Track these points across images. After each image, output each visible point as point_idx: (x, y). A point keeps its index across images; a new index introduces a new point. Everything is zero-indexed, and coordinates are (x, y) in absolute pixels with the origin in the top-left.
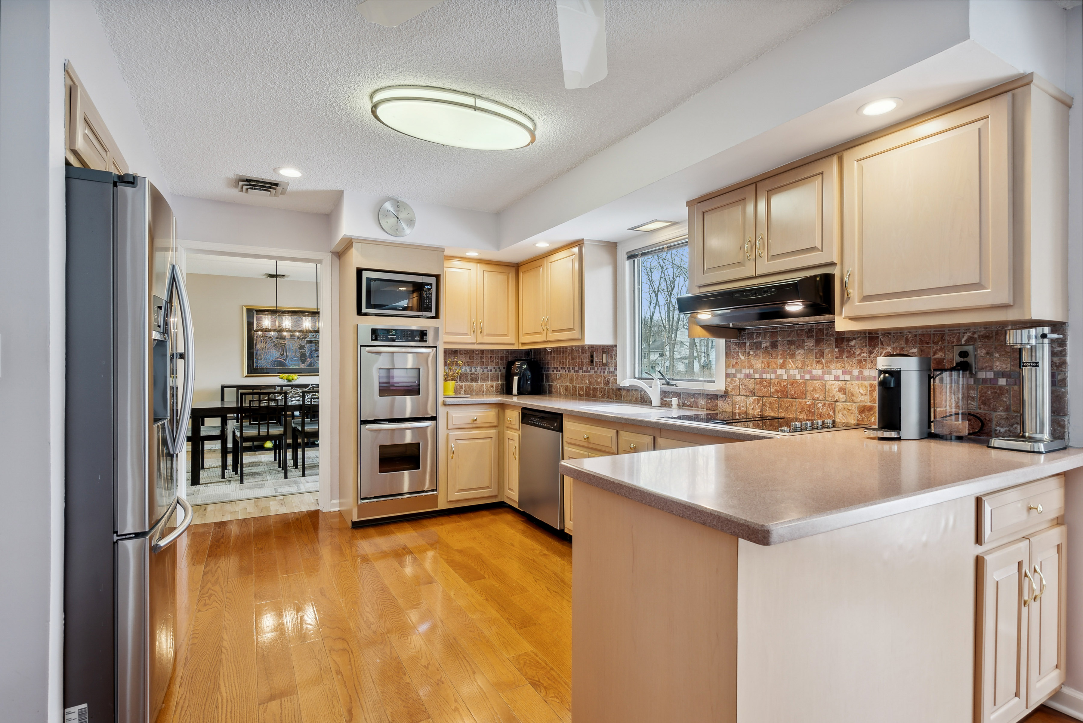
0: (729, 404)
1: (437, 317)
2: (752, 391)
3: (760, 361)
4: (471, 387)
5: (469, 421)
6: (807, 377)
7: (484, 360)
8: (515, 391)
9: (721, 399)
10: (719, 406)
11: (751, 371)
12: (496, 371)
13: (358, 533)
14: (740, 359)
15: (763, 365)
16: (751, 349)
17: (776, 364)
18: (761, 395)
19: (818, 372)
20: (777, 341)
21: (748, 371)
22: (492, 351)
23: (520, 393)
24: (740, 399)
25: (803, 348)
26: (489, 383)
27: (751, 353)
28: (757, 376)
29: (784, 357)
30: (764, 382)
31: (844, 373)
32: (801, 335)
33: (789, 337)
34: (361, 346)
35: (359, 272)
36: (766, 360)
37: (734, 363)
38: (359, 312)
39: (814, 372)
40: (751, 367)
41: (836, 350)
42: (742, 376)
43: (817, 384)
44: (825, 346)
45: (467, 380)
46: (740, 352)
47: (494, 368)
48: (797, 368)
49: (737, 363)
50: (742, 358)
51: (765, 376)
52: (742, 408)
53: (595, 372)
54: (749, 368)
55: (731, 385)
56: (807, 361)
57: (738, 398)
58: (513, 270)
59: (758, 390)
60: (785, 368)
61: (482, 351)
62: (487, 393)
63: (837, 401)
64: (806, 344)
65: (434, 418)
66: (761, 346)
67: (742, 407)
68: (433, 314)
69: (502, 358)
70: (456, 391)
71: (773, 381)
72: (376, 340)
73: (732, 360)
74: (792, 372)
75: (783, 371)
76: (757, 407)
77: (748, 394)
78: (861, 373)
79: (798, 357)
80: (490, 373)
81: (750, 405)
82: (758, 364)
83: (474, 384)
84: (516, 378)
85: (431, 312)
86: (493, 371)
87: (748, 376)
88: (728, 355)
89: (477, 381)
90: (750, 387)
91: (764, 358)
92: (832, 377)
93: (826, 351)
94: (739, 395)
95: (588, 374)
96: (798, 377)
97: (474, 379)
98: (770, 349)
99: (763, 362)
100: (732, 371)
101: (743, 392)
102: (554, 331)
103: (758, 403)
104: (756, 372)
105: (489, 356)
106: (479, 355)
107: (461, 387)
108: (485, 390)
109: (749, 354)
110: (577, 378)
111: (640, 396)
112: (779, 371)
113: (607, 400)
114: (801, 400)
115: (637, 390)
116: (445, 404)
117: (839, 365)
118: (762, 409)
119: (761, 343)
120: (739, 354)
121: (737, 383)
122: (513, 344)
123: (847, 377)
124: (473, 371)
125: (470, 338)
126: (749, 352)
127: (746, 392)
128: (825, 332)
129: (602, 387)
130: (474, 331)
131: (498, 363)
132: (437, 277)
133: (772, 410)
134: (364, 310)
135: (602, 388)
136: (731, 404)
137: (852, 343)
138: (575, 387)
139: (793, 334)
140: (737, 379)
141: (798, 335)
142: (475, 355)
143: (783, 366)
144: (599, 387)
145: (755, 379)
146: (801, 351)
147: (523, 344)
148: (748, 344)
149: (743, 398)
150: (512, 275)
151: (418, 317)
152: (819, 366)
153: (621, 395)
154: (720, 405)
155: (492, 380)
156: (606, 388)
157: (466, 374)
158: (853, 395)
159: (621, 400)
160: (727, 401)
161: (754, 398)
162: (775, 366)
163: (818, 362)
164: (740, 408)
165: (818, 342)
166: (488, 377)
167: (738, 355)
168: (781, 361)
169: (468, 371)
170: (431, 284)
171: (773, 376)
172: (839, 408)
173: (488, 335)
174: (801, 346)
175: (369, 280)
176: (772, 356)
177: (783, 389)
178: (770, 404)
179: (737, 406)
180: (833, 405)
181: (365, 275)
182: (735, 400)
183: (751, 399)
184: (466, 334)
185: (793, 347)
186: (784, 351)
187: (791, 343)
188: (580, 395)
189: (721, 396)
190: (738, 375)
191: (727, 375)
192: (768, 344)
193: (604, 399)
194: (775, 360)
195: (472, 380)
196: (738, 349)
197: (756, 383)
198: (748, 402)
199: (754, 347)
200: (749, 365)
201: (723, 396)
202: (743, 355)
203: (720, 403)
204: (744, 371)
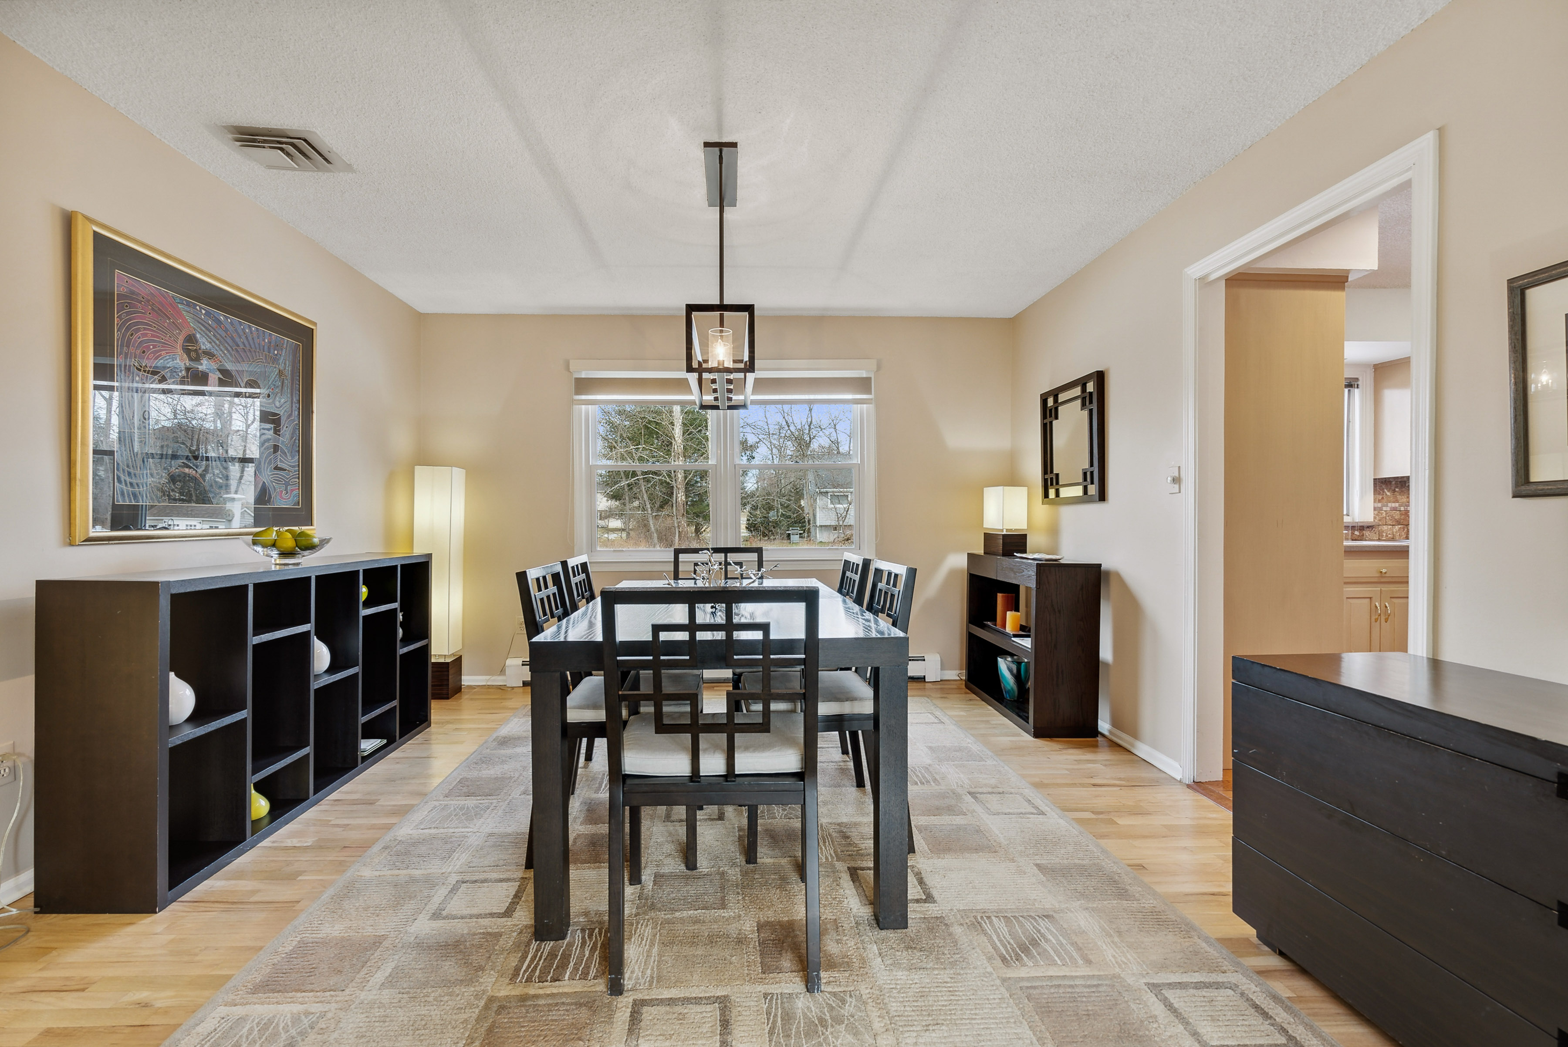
2: (1398, 521)
9: (1368, 529)
11: (1397, 505)
14: (1386, 494)
16: (1397, 487)
21: (1394, 505)
27: (1397, 490)
28: (1402, 509)
40: (1397, 501)
42: (1388, 509)
49: (1383, 498)
50: (1388, 494)
52: (1389, 536)
55: (1378, 517)
57: (1385, 527)
59: (1404, 519)
67: (1389, 534)
73: (1378, 496)
76: (1403, 534)
77: (1394, 524)
81: (1396, 532)
82: (1403, 499)
87: (1395, 509)
88: (1375, 490)
90: (1396, 518)
94: (1386, 525)
100: (1379, 505)
103: (1404, 530)
104: (1400, 506)
109: (1394, 491)
118: (1407, 535)
121: (1384, 515)
126: (1395, 490)
136: (1377, 533)
140: (1383, 511)
145: (1400, 511)
148: (1394, 483)
149: (1390, 527)
160: (1374, 531)
161: (1400, 526)
164: (1387, 536)
167: (1384, 492)
179: (1385, 534)
182: (1381, 529)
189: (1368, 527)
190: (1384, 509)
191: (1375, 509)
196: (1384, 486)
197: (1401, 514)
198: (1394, 530)
199: (1399, 485)
200: (1394, 500)
201: (1370, 526)
202: (1389, 491)
203: (1367, 533)
204: (1389, 504)
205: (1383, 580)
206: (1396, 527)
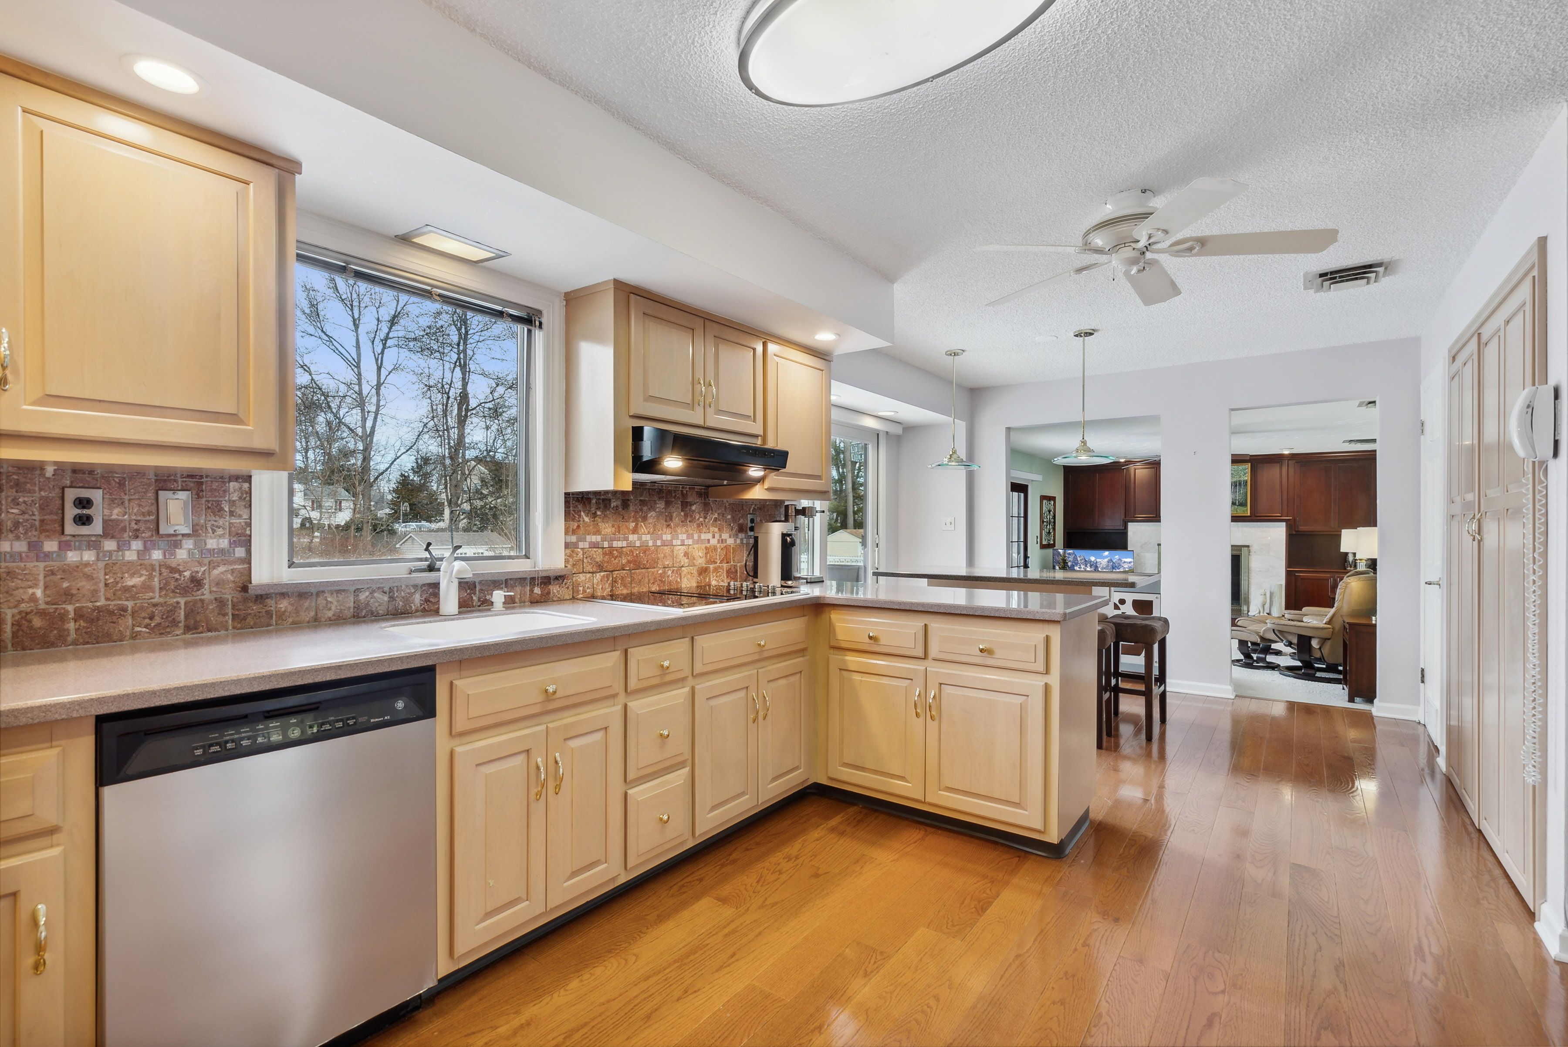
0: (568, 588)
2: (600, 565)
3: (611, 525)
6: (659, 543)
9: (556, 582)
10: (554, 593)
11: (598, 538)
14: (584, 521)
15: (614, 529)
16: (599, 508)
17: (628, 529)
18: (610, 568)
19: (667, 537)
20: (628, 500)
21: (594, 538)
24: (584, 578)
25: (654, 510)
27: (599, 513)
28: (606, 545)
29: (636, 520)
30: (615, 552)
31: (688, 538)
32: (653, 495)
33: (641, 496)
36: (616, 524)
37: (575, 527)
39: (665, 537)
40: (597, 532)
41: (682, 514)
42: (587, 545)
43: (667, 549)
44: (673, 510)
46: (584, 512)
48: (649, 533)
49: (578, 527)
50: (587, 519)
51: (616, 544)
52: (588, 591)
53: (105, 555)
54: (594, 534)
55: (571, 560)
56: (659, 526)
57: (582, 577)
59: (608, 562)
60: (638, 533)
63: (682, 567)
64: (658, 506)
66: (610, 505)
67: (588, 588)
71: (624, 549)
73: (571, 522)
74: (644, 538)
75: (636, 536)
76: (607, 585)
77: (594, 570)
78: (699, 537)
79: (650, 521)
81: (597, 585)
82: (607, 528)
87: (594, 545)
88: (567, 514)
90: (598, 560)
91: (614, 521)
92: (679, 543)
93: (674, 515)
94: (583, 572)
95: (42, 565)
96: (651, 543)
98: (620, 509)
99: (613, 526)
100: (573, 539)
101: (589, 568)
103: (608, 580)
104: (603, 540)
109: (595, 515)
111: (352, 605)
112: (632, 537)
113: (188, 636)
114: (653, 570)
115: (344, 590)
117: (684, 530)
118: (612, 587)
119: (610, 500)
120: (582, 513)
121: (580, 555)
123: (690, 542)
126: (596, 512)
127: (592, 568)
128: (673, 495)
129: (157, 600)
133: (625, 586)
135: (155, 605)
136: (571, 588)
137: (694, 508)
139: (645, 492)
140: (579, 550)
141: (650, 494)
143: (635, 531)
144: (130, 604)
145: (603, 548)
146: (653, 514)
148: (594, 501)
149: (588, 575)
152: (668, 531)
153: (269, 614)
154: (555, 591)
156: (182, 601)
158: (694, 559)
159: (269, 625)
160: (566, 584)
161: (602, 574)
162: (626, 531)
163: (668, 526)
164: (584, 591)
165: (668, 504)
167: (580, 516)
168: (633, 524)
171: (624, 544)
172: (685, 573)
174: (652, 508)
176: (623, 518)
177: (636, 558)
178: (622, 579)
179: (581, 589)
180: (678, 570)
182: (576, 580)
183: (599, 576)
185: (645, 508)
186: (636, 512)
187: (643, 503)
189: (557, 578)
190: (581, 545)
191: (567, 545)
193: (169, 638)
194: (627, 524)
196: (580, 507)
197: (605, 554)
198: (595, 581)
199: (602, 506)
200: (595, 530)
201: (560, 576)
202: (587, 516)
203: (554, 589)
204: (588, 538)
205: (551, 706)
206: (598, 575)
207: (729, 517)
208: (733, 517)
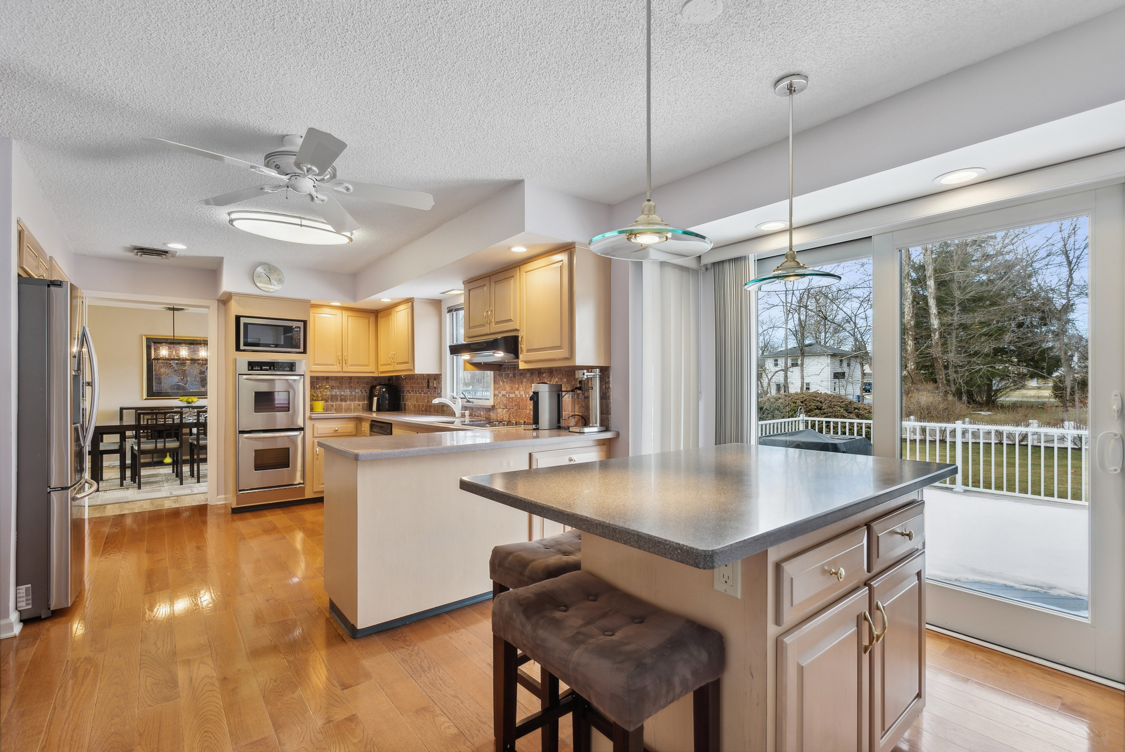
0: (495, 414)
1: (305, 352)
2: (505, 405)
3: (509, 386)
4: (341, 405)
5: (332, 431)
7: (352, 385)
8: (374, 408)
9: (492, 411)
11: (505, 392)
12: (362, 393)
13: (236, 516)
14: (500, 384)
15: (510, 388)
16: (505, 378)
18: (509, 407)
20: (515, 373)
21: (503, 392)
22: (359, 378)
23: (379, 409)
24: (500, 411)
26: (357, 402)
27: (505, 380)
28: (507, 395)
29: (518, 384)
30: (510, 399)
34: (239, 374)
35: (238, 318)
36: (511, 385)
37: (497, 387)
38: (238, 349)
39: (530, 393)
40: (505, 389)
41: (538, 379)
42: (501, 395)
44: (534, 377)
45: (337, 401)
47: (361, 391)
48: (523, 390)
49: (499, 387)
51: (510, 396)
53: (431, 394)
54: (503, 390)
56: (527, 386)
58: (373, 315)
61: (351, 378)
62: (355, 410)
64: (527, 375)
65: (301, 429)
66: (508, 377)
67: (501, 415)
68: (302, 350)
69: (367, 383)
70: (326, 409)
71: (514, 398)
72: (252, 370)
74: (521, 393)
79: (524, 384)
80: (357, 395)
81: (504, 414)
82: (508, 388)
83: (344, 403)
84: (375, 399)
85: (299, 348)
86: (360, 393)
87: (503, 396)
88: (495, 381)
89: (346, 401)
90: (504, 402)
93: (534, 380)
96: (524, 396)
97: (343, 399)
98: (513, 378)
100: (497, 392)
101: (501, 407)
102: (398, 363)
103: (508, 413)
105: (356, 381)
106: (348, 381)
107: (332, 406)
108: (353, 408)
109: (503, 381)
110: (420, 398)
112: (517, 392)
114: (525, 410)
116: (311, 419)
118: (509, 416)
119: (509, 374)
120: (500, 381)
121: (499, 400)
122: (374, 372)
124: (343, 393)
125: (337, 368)
127: (503, 406)
130: (339, 363)
131: (364, 387)
132: (305, 322)
133: (513, 417)
134: (242, 347)
137: (544, 375)
138: (419, 405)
142: (344, 381)
143: (518, 389)
145: (506, 397)
146: (525, 380)
147: (382, 372)
148: (503, 376)
149: (501, 409)
150: (372, 319)
151: (289, 352)
154: (492, 415)
155: (359, 400)
156: (436, 405)
157: (336, 396)
160: (494, 412)
162: (515, 389)
165: (531, 374)
166: (355, 398)
168: (517, 386)
169: (338, 393)
170: (299, 327)
171: (514, 396)
173: (352, 365)
174: (525, 377)
175: (246, 325)
176: (513, 383)
177: (518, 404)
178: (513, 413)
179: (499, 415)
181: (243, 321)
182: (498, 411)
183: (505, 410)
184: (333, 365)
185: (522, 377)
186: (519, 379)
187: (521, 374)
188: (422, 411)
189: (492, 409)
190: (499, 395)
191: (495, 395)
192: (512, 375)
195: (341, 400)
196: (499, 378)
200: (503, 387)
207: (565, 380)
208: (567, 380)
